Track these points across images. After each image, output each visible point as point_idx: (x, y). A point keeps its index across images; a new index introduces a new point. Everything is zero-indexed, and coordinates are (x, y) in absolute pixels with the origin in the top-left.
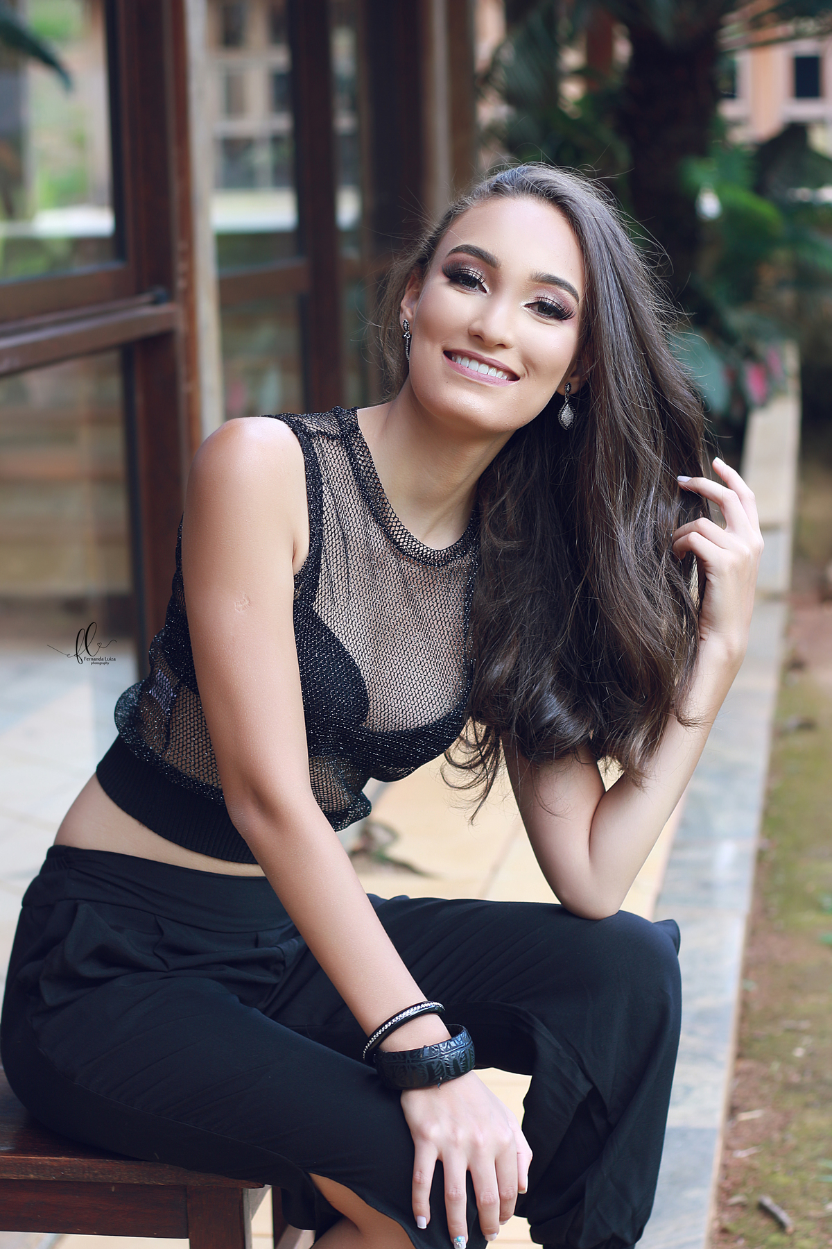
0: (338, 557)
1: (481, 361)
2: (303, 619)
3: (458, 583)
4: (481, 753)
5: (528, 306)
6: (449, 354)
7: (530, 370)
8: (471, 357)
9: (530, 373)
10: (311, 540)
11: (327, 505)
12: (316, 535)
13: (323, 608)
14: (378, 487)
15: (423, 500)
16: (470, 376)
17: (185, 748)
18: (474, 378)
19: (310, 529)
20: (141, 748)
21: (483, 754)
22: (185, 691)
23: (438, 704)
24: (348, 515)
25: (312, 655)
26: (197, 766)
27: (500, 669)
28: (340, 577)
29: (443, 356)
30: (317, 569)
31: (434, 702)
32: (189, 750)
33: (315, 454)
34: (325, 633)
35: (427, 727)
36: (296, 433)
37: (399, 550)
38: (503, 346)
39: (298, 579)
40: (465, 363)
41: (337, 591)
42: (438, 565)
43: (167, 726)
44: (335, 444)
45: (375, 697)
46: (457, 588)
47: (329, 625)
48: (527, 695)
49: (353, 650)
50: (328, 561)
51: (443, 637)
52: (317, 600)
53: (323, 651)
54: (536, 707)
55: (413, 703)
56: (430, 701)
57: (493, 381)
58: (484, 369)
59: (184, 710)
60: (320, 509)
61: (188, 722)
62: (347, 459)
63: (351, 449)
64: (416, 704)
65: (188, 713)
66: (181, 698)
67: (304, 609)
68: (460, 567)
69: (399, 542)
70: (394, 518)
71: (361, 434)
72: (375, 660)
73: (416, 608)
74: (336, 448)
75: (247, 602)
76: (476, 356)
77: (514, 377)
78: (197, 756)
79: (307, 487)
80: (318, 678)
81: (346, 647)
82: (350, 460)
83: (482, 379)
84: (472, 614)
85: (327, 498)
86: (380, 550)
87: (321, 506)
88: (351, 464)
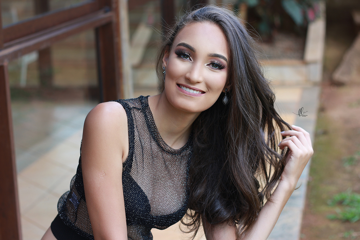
0: (140, 155)
1: (190, 88)
2: (126, 179)
3: (185, 160)
4: (193, 220)
5: (208, 65)
6: (179, 85)
7: (209, 90)
8: (187, 87)
9: (210, 91)
10: (129, 150)
11: (136, 136)
12: (132, 147)
13: (134, 175)
14: (155, 127)
15: (171, 133)
16: (186, 94)
17: (82, 222)
18: (187, 94)
19: (129, 146)
20: (66, 221)
21: (194, 221)
22: (82, 202)
23: (176, 206)
24: (144, 138)
25: (129, 192)
26: (87, 228)
27: (200, 191)
28: (140, 163)
29: (177, 86)
30: (132, 160)
31: (175, 206)
32: (84, 223)
33: (132, 116)
34: (134, 184)
35: (173, 214)
36: (125, 109)
37: (163, 150)
38: (199, 83)
39: (124, 165)
40: (184, 89)
41: (139, 168)
42: (177, 155)
43: (76, 214)
44: (139, 112)
45: (153, 206)
46: (184, 162)
47: (136, 181)
48: (209, 202)
49: (145, 190)
50: (136, 157)
51: (179, 181)
52: (131, 172)
53: (133, 191)
54: (212, 206)
55: (167, 207)
56: (174, 205)
57: (195, 95)
58: (191, 91)
59: (82, 208)
60: (133, 137)
61: (84, 213)
62: (144, 117)
63: (146, 114)
64: (169, 207)
65: (84, 209)
66: (81, 204)
67: (127, 175)
68: (185, 155)
69: (163, 147)
70: (161, 139)
71: (149, 108)
72: (153, 193)
73: (169, 171)
74: (140, 113)
75: (104, 174)
76: (188, 87)
77: (203, 92)
78: (87, 225)
79: (128, 129)
80: (131, 201)
81: (142, 189)
82: (145, 118)
83: (191, 95)
84: (190, 172)
85: (136, 133)
86: (156, 151)
87: (134, 136)
88: (145, 119)
